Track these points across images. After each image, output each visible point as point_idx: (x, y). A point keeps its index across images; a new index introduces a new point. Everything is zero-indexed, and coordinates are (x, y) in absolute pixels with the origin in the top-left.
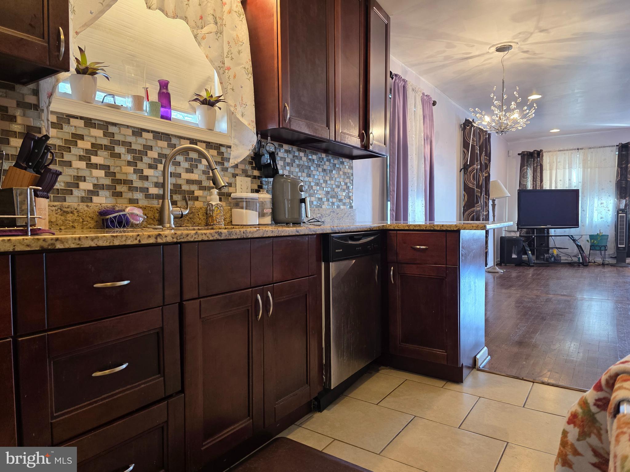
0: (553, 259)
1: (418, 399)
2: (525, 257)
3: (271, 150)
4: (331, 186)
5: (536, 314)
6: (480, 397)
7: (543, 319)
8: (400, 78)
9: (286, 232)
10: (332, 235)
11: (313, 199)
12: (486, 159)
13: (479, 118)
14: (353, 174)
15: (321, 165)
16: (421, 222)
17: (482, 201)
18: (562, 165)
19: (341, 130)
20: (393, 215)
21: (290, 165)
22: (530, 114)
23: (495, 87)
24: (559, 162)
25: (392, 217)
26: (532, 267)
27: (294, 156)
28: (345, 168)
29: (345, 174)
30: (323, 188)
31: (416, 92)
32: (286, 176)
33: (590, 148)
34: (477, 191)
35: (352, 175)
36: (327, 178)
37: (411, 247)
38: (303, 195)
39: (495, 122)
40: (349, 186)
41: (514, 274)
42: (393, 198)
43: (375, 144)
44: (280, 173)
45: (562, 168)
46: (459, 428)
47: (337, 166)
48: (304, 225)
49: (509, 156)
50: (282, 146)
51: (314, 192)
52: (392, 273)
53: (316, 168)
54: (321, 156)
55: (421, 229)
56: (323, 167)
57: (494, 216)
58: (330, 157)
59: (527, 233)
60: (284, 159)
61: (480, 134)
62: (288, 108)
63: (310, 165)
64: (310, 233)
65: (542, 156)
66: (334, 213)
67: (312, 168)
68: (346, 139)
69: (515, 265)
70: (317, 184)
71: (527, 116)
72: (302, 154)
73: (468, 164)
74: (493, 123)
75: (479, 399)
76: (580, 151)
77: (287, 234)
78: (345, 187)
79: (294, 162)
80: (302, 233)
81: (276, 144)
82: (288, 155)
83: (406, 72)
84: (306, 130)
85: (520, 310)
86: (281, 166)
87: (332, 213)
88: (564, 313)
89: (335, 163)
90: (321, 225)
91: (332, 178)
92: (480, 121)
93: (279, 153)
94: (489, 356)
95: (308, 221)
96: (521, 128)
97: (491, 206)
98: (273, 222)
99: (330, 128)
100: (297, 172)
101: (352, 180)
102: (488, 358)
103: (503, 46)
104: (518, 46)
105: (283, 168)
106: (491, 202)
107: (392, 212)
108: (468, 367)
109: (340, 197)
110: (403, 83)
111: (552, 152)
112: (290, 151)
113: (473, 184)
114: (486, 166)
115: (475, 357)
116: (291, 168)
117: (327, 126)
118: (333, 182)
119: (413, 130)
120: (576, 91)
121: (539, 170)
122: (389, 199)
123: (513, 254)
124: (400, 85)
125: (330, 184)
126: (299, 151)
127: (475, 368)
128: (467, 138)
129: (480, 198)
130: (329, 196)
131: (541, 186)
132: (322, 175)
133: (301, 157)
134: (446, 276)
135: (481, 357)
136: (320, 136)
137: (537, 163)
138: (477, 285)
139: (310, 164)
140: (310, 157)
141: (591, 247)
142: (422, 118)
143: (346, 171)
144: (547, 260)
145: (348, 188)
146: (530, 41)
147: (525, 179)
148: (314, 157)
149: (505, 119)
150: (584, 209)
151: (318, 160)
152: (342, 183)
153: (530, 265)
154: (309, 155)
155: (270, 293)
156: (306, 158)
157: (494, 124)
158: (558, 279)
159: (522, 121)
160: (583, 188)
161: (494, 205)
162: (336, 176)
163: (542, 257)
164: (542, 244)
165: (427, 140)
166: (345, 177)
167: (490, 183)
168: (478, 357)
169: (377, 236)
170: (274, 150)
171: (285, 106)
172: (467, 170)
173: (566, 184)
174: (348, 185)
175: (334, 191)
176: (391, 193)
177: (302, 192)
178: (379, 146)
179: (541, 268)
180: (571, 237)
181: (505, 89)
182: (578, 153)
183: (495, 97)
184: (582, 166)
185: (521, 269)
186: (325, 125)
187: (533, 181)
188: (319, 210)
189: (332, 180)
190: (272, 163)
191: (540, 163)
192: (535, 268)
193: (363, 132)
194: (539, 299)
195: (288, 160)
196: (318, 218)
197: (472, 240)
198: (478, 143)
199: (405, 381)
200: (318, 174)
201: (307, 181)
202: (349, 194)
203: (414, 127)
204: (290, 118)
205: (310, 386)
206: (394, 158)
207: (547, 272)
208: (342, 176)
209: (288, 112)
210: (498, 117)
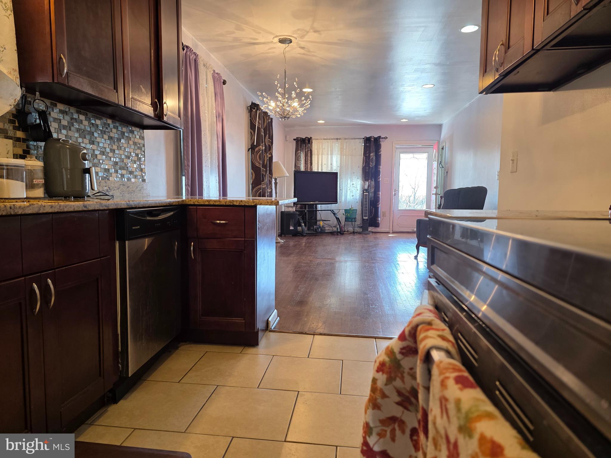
0: (320, 229)
1: (219, 369)
2: (299, 228)
3: (41, 108)
4: (120, 157)
5: (311, 276)
6: (273, 356)
7: (317, 279)
8: (191, 50)
9: (71, 207)
10: (127, 210)
11: (98, 169)
12: (269, 141)
13: (266, 102)
14: (144, 144)
15: (107, 131)
16: (215, 197)
17: (266, 180)
18: (326, 151)
19: (131, 95)
20: (188, 190)
21: (68, 128)
22: (306, 104)
23: (279, 75)
24: (324, 149)
25: (187, 192)
26: (305, 237)
27: (72, 119)
28: (136, 138)
29: (135, 144)
30: (111, 158)
31: (207, 68)
32: (63, 140)
33: (345, 139)
34: (263, 170)
35: (144, 146)
36: (115, 147)
37: (212, 222)
38: (87, 164)
39: (279, 108)
40: (140, 158)
41: (292, 243)
42: (188, 172)
43: (169, 115)
44: (54, 136)
45: (326, 154)
46: (258, 388)
47: (126, 134)
48: (89, 199)
49: (286, 140)
50: (56, 106)
51: (100, 162)
52: (192, 248)
53: (101, 135)
54: (107, 121)
55: (221, 204)
56: (110, 134)
57: (276, 193)
58: (117, 124)
59: (301, 208)
60: (58, 121)
61: (264, 117)
62: (64, 61)
63: (93, 131)
64: (101, 208)
65: (312, 143)
66: (124, 186)
67: (96, 135)
68: (138, 106)
69: (292, 236)
70: (103, 153)
71: (304, 106)
72: (82, 117)
73: (255, 144)
74: (278, 108)
75: (273, 358)
76: (338, 140)
77: (72, 209)
78: (136, 158)
79: (73, 125)
80: (90, 208)
81: (48, 102)
82: (63, 116)
83: (196, 46)
84: (88, 90)
85: (299, 274)
86: (55, 128)
87: (122, 186)
88: (331, 273)
89: (123, 130)
90: (109, 199)
91: (121, 147)
92: (267, 106)
93: (52, 113)
94: (278, 318)
95: (93, 195)
96: (300, 116)
97: (274, 184)
98: (46, 196)
99: (118, 91)
100: (77, 138)
101: (144, 152)
102: (277, 320)
103: (284, 38)
104: (296, 41)
105: (58, 131)
106: (273, 181)
107: (187, 187)
108: (263, 330)
109: (130, 169)
110: (195, 57)
111: (319, 140)
112: (66, 111)
113: (260, 164)
114: (269, 148)
115: (268, 320)
116: (69, 132)
117: (115, 89)
118: (121, 152)
119: (206, 106)
120: (338, 90)
121: (309, 154)
122: (184, 174)
123: (291, 226)
124: (191, 57)
125: (118, 154)
126: (79, 113)
127: (268, 330)
128: (253, 120)
129: (265, 176)
130: (118, 167)
131: (311, 169)
132: (109, 143)
133: (82, 121)
134: (245, 248)
135: (272, 319)
136: (106, 99)
137: (308, 148)
138: (269, 255)
139: (93, 129)
140: (93, 122)
141: (345, 219)
142: (214, 95)
143: (136, 140)
144: (316, 230)
145: (139, 159)
146: (306, 38)
147: (299, 162)
148: (98, 122)
149: (287, 106)
150: (341, 189)
151: (103, 125)
152: (132, 153)
153: (304, 235)
154: (91, 119)
155: (50, 281)
156: (87, 122)
157: (278, 110)
158: (324, 246)
159: (301, 110)
160: (340, 172)
161: (276, 184)
162: (125, 145)
163: (312, 228)
164: (312, 217)
165: (219, 117)
166: (136, 148)
167: (273, 164)
168: (270, 319)
169: (177, 211)
170: (44, 109)
171: (61, 58)
172: (254, 150)
173: (329, 167)
174: (139, 156)
175: (123, 161)
176: (186, 168)
177: (85, 160)
178: (174, 118)
179: (311, 237)
180: (332, 211)
181: (287, 79)
182: (337, 142)
183: (279, 85)
184: (340, 153)
185: (297, 239)
186: (112, 88)
187: (305, 164)
188: (106, 182)
189: (121, 149)
190: (42, 124)
191: (310, 149)
192: (307, 237)
193: (156, 100)
194: (312, 263)
195: (64, 123)
196: (106, 191)
197: (266, 215)
198: (262, 125)
199: (206, 353)
200: (103, 142)
201: (90, 149)
202: (141, 166)
203: (206, 103)
204: (67, 73)
205: (104, 378)
206: (187, 133)
207: (316, 240)
208: (132, 146)
209: (66, 65)
210: (281, 103)
